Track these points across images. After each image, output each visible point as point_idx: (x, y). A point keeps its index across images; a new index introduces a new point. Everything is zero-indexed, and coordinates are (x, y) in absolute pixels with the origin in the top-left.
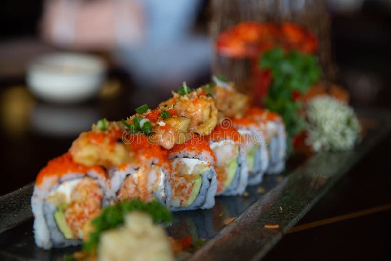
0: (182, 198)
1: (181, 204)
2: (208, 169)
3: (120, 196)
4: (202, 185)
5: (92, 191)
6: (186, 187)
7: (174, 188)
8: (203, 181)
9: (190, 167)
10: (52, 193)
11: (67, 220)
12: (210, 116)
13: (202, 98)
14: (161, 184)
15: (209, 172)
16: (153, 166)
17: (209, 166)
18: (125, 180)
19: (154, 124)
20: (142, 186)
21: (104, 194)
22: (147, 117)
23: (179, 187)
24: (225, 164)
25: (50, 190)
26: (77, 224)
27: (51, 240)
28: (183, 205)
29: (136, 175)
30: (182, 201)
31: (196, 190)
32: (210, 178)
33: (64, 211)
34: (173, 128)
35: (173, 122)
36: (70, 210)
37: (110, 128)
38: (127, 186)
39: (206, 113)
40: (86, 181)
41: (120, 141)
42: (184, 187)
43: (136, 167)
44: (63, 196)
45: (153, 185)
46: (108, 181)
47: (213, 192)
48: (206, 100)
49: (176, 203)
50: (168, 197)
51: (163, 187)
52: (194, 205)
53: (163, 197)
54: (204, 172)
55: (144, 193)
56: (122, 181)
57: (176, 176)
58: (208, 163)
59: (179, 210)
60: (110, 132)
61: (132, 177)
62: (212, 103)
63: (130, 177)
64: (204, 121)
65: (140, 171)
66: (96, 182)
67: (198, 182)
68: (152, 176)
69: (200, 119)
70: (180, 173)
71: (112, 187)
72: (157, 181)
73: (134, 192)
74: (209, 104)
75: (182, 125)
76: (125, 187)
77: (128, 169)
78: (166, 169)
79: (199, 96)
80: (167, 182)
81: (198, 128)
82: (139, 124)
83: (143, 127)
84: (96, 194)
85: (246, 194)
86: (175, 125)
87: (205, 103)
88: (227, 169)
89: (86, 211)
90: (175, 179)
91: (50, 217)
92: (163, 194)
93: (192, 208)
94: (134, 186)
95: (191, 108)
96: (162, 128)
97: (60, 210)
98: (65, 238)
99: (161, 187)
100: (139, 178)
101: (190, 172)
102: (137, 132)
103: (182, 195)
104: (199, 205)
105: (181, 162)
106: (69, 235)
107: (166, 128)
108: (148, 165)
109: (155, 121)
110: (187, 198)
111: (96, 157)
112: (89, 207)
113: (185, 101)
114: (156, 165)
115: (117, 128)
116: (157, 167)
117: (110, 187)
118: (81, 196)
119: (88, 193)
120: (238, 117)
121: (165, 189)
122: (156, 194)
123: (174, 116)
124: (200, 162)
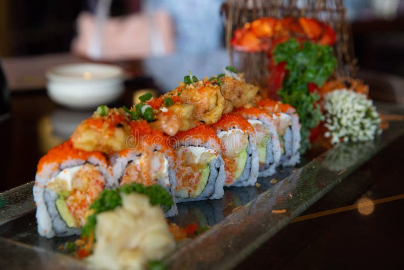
0: (189, 188)
1: (189, 194)
2: (215, 157)
3: (122, 183)
4: (210, 174)
5: (93, 179)
6: (193, 177)
7: (181, 178)
8: (211, 170)
9: (196, 155)
10: (53, 180)
11: (69, 208)
12: (217, 104)
13: (209, 86)
14: (165, 171)
15: (217, 160)
16: (156, 152)
17: (216, 154)
18: (127, 166)
19: (157, 111)
20: (145, 174)
21: (106, 182)
22: (149, 104)
23: (186, 176)
24: (235, 154)
25: (50, 177)
26: (79, 212)
27: (53, 228)
28: (191, 196)
29: (138, 162)
30: (190, 191)
31: (204, 179)
32: (218, 167)
33: (66, 199)
34: (176, 114)
35: (176, 109)
36: (71, 198)
37: (110, 114)
38: (129, 172)
39: (213, 101)
40: (87, 168)
41: (120, 126)
42: (191, 176)
43: (138, 154)
44: (64, 183)
45: (156, 172)
46: (110, 167)
47: (221, 182)
48: (212, 88)
49: (184, 193)
50: (173, 185)
51: (167, 175)
52: (202, 196)
53: (167, 185)
54: (211, 160)
55: (148, 180)
56: (124, 167)
57: (183, 165)
58: (215, 151)
59: (187, 200)
60: (110, 117)
61: (134, 163)
62: (219, 91)
63: (132, 163)
64: (210, 109)
65: (143, 157)
66: (97, 168)
67: (206, 171)
68: (156, 163)
69: (206, 107)
70: (186, 162)
71: (114, 174)
72: (161, 167)
73: (137, 179)
74: (215, 92)
75: (185, 111)
76: (127, 174)
77: (130, 156)
78: (170, 155)
79: (205, 85)
80: (172, 169)
81: (204, 116)
82: (140, 110)
83: (145, 113)
84: (97, 181)
85: (258, 185)
86: (179, 112)
87: (211, 91)
88: (236, 159)
89: (89, 199)
90: (181, 168)
91: (51, 204)
92: (167, 182)
93: (201, 199)
94: (138, 173)
95: (197, 96)
96: (165, 114)
97: (62, 198)
98: (67, 226)
99: (164, 174)
100: (141, 164)
101: (197, 161)
102: (138, 118)
103: (190, 185)
104: (208, 195)
105: (186, 151)
106: (71, 223)
107: (169, 114)
108: (151, 151)
109: (158, 108)
110: (195, 188)
111: (96, 142)
112: (91, 194)
113: (191, 89)
114: (159, 151)
115: (117, 113)
116: (160, 154)
117: (112, 175)
118: (82, 183)
119: (89, 180)
120: (248, 106)
121: (169, 176)
122: (160, 182)
123: (177, 103)
124: (207, 151)
